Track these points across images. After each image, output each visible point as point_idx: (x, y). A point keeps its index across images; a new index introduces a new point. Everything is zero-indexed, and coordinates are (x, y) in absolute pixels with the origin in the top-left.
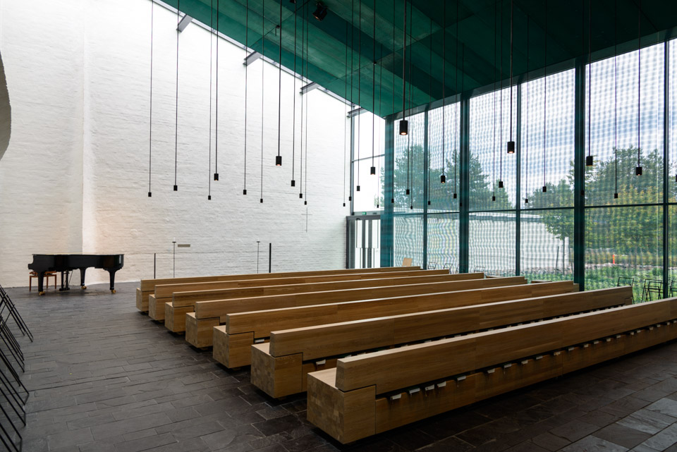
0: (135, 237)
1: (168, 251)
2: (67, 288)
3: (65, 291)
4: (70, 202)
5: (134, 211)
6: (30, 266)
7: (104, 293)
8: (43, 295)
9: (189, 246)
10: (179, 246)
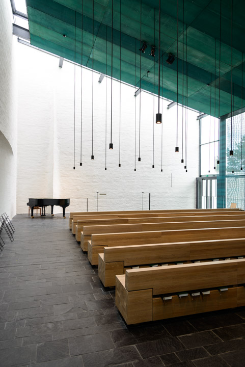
0: (78, 190)
1: (95, 197)
2: (45, 215)
3: (43, 216)
4: (48, 173)
5: (78, 177)
6: (28, 204)
7: (60, 218)
8: (33, 218)
9: (105, 194)
10: (100, 194)
